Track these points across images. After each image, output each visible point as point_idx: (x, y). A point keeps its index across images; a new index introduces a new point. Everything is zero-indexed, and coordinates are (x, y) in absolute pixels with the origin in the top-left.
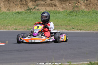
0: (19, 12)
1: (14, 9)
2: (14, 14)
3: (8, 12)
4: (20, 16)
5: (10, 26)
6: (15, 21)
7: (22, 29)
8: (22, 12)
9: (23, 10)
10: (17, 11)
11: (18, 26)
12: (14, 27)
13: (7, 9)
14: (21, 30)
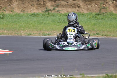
0: (34, 14)
1: (29, 10)
2: (28, 16)
3: (22, 13)
4: (35, 19)
5: (23, 30)
6: (29, 24)
7: (37, 35)
8: (38, 14)
9: (40, 11)
10: (33, 12)
11: (33, 30)
12: (28, 31)
13: (21, 10)
14: (35, 36)
